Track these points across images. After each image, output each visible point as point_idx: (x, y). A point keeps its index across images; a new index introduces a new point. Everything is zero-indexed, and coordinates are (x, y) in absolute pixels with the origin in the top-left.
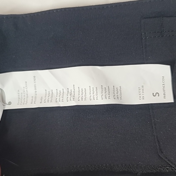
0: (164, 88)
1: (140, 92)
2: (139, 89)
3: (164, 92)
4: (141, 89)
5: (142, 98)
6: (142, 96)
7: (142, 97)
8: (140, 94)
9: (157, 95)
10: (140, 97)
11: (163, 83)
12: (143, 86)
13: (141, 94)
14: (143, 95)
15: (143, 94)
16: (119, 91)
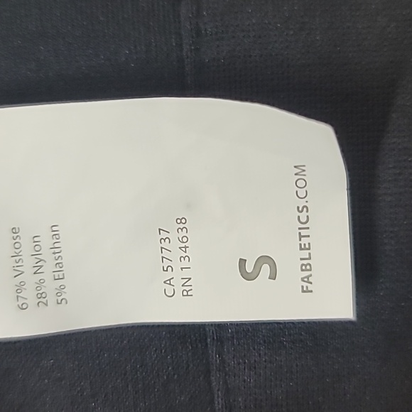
0: (304, 232)
1: (165, 253)
2: (164, 235)
3: (305, 254)
4: (174, 236)
5: (179, 290)
6: (177, 276)
7: (177, 283)
8: (167, 263)
9: (266, 269)
10: (168, 282)
11: (302, 203)
12: (181, 220)
13: (177, 265)
14: (186, 273)
15: (185, 263)
16: (46, 254)
